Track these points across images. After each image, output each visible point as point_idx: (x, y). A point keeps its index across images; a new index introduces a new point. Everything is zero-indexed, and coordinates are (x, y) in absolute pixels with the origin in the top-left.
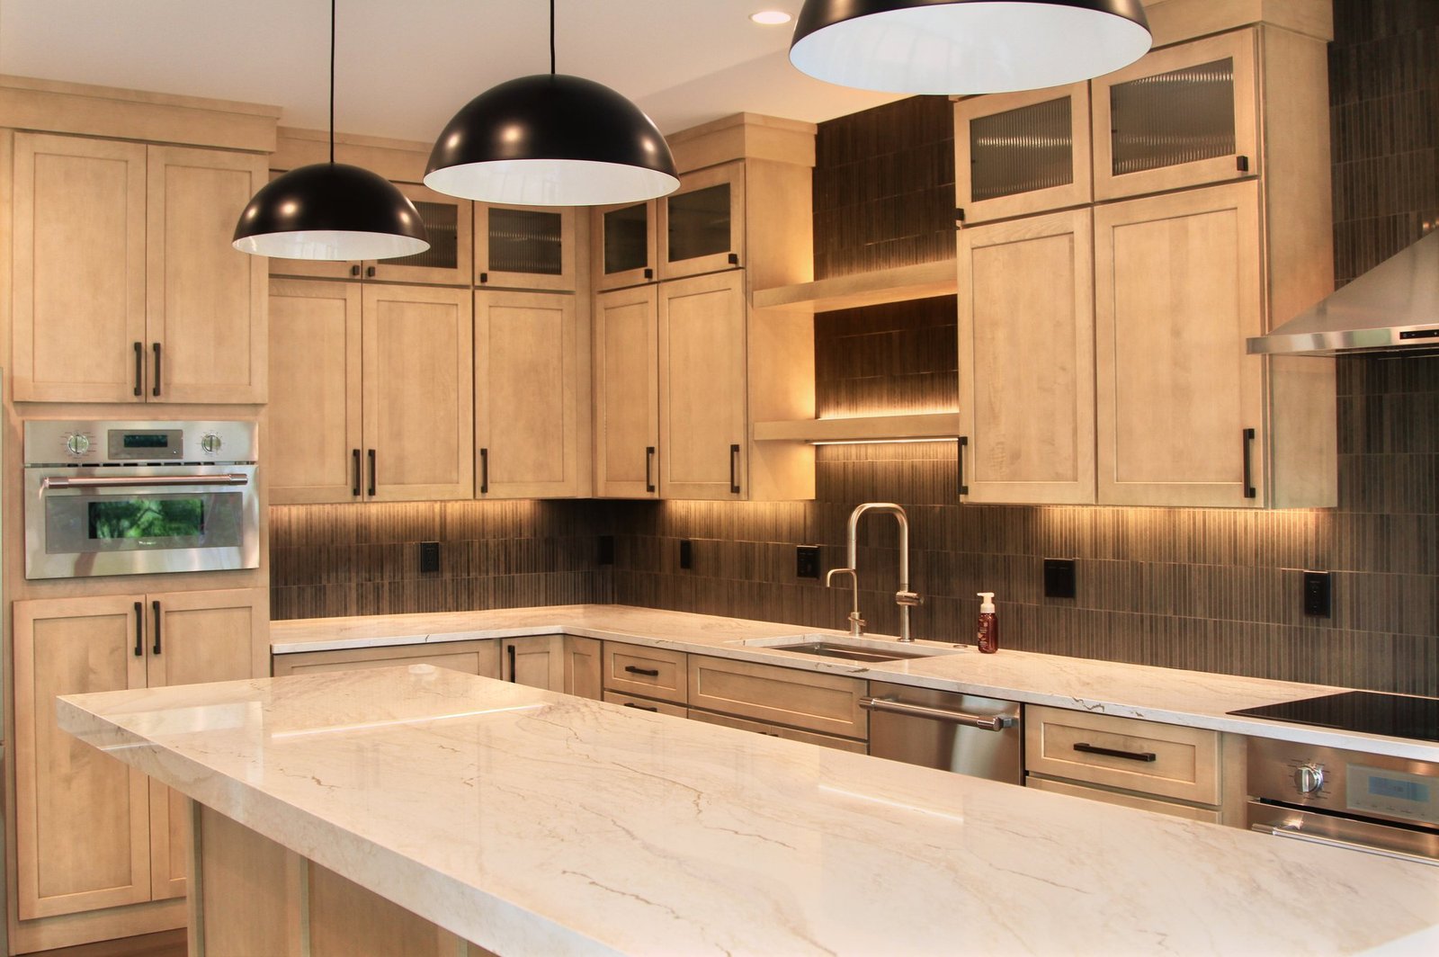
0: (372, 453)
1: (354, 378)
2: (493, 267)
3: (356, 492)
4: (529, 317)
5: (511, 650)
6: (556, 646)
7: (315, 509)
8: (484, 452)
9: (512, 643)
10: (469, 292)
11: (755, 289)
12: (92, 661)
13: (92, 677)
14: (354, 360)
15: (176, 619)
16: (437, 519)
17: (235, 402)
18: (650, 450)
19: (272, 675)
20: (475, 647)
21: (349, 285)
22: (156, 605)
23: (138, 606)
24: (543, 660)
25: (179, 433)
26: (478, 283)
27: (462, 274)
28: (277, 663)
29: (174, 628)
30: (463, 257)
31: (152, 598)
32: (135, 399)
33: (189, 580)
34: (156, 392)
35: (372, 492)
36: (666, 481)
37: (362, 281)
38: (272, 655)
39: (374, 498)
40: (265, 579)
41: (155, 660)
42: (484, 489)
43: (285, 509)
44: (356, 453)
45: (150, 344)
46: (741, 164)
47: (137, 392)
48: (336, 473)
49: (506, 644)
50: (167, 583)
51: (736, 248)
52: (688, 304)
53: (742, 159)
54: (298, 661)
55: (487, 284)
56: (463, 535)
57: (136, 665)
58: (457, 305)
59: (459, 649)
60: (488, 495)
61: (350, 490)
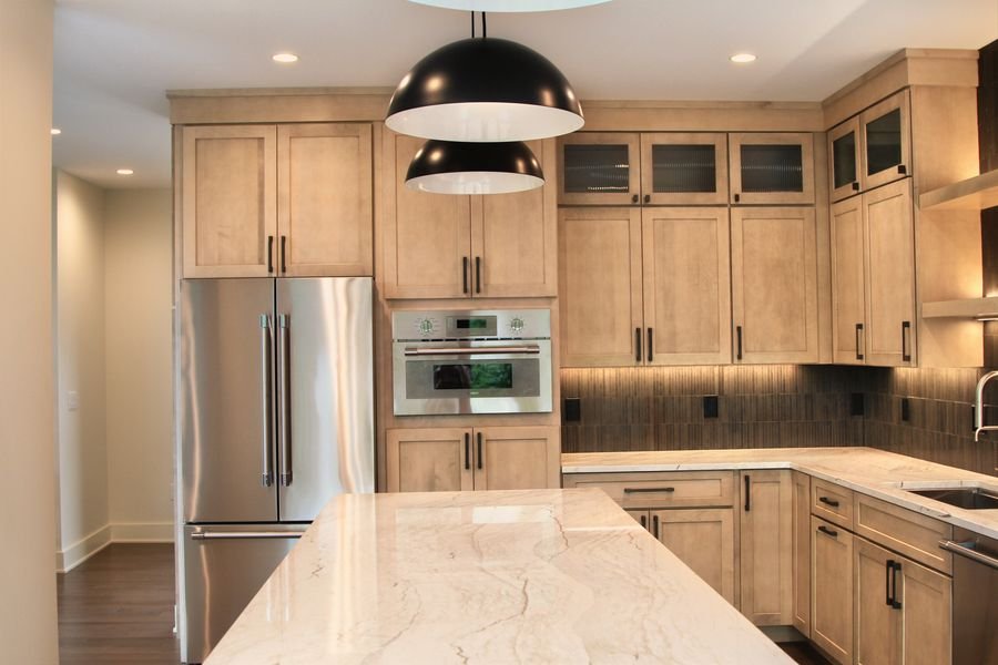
0: (650, 330)
1: (637, 277)
2: (746, 187)
3: (638, 359)
4: (776, 225)
5: (747, 478)
6: (786, 478)
7: (622, 370)
8: (739, 329)
9: (749, 473)
10: (726, 209)
11: (921, 193)
12: (437, 471)
13: (437, 481)
14: (636, 263)
15: (493, 446)
16: (716, 378)
17: (533, 295)
18: (859, 326)
19: (562, 487)
20: (717, 475)
21: (631, 209)
22: (479, 435)
23: (467, 435)
24: (775, 488)
25: (494, 319)
26: (733, 202)
27: (720, 196)
28: (565, 480)
29: (493, 452)
30: (720, 183)
31: (477, 431)
32: (464, 296)
33: (504, 419)
34: (478, 291)
35: (650, 359)
36: (870, 351)
37: (641, 206)
38: (562, 474)
39: (652, 363)
40: (557, 420)
41: (478, 473)
42: (740, 357)
43: (601, 370)
44: (638, 330)
45: (474, 258)
46: (906, 91)
47: (465, 291)
48: (624, 344)
49: (743, 474)
50: (488, 421)
51: (905, 161)
52: (879, 208)
53: (908, 87)
54: (580, 478)
55: (740, 202)
56: (737, 390)
57: (466, 476)
58: (716, 219)
59: (705, 476)
60: (743, 361)
61: (634, 357)
